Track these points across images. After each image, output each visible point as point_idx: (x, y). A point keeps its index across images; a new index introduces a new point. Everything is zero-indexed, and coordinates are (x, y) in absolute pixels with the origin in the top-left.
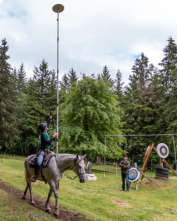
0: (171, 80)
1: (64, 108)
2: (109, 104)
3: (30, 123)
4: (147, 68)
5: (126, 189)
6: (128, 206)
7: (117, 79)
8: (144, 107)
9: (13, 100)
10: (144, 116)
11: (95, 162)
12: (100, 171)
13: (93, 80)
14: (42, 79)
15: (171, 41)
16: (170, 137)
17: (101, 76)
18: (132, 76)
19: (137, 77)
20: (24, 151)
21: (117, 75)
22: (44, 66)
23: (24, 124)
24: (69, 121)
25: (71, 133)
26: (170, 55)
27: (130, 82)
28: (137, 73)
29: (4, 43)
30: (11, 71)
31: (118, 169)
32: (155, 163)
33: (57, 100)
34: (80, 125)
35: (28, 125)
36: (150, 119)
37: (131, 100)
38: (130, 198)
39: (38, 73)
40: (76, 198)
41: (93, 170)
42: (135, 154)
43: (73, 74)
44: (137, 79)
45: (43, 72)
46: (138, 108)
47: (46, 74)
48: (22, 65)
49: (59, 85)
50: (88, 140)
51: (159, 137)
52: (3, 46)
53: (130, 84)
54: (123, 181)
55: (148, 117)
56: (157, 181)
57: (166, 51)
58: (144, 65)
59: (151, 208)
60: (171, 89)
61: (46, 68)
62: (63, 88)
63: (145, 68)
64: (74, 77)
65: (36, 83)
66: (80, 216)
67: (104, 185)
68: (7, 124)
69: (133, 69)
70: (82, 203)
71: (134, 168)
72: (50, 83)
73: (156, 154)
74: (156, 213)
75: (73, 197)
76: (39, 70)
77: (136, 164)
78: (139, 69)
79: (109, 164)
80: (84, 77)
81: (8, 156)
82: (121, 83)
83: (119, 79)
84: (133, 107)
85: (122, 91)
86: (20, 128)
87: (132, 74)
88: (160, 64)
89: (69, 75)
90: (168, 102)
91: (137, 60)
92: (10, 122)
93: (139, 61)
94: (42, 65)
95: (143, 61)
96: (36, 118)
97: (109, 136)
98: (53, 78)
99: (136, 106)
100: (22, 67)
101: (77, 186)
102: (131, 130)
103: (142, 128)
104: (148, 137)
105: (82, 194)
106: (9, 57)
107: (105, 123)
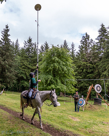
0: (102, 48)
1: (41, 64)
2: (67, 62)
3: (22, 73)
4: (89, 42)
5: (77, 111)
6: (78, 120)
7: (72, 48)
9: (12, 60)
10: (87, 69)
11: (59, 95)
12: (62, 100)
13: (58, 48)
14: (29, 48)
15: (103, 26)
16: (102, 81)
17: (63, 46)
18: (80, 46)
19: (83, 46)
20: (19, 89)
21: (72, 45)
22: (30, 40)
23: (18, 73)
24: (44, 71)
25: (45, 79)
26: (102, 34)
27: (79, 49)
28: (83, 44)
29: (7, 27)
30: (11, 43)
31: (72, 99)
32: (94, 95)
33: (37, 60)
34: (50, 74)
35: (21, 74)
36: (91, 70)
37: (80, 60)
38: (79, 116)
39: (26, 44)
40: (49, 116)
41: (58, 100)
42: (82, 91)
43: (47, 45)
44: (83, 48)
45: (29, 43)
46: (84, 64)
47: (31, 45)
48: (17, 40)
49: (39, 51)
50: (55, 83)
51: (96, 81)
52: (6, 29)
53: (79, 50)
54: (76, 106)
55: (90, 69)
56: (95, 106)
57: (100, 31)
58: (87, 40)
59: (92, 121)
60: (103, 54)
61: (31, 41)
62: (41, 53)
63: (88, 41)
64: (47, 46)
65: (25, 50)
66: (51, 126)
67: (64, 109)
68: (9, 73)
69: (81, 42)
70: (52, 119)
71: (82, 99)
72: (33, 50)
73: (94, 90)
74: (94, 124)
75: (46, 115)
76: (27, 42)
77: (83, 96)
78: (84, 42)
79: (67, 97)
80: (53, 47)
81: (9, 92)
82: (74, 50)
83: (73, 48)
84: (81, 64)
85: (74, 55)
86: (16, 76)
87: (80, 45)
88: (96, 39)
89: (44, 45)
90: (101, 61)
91: (83, 37)
92: (10, 73)
93: (84, 37)
94: (29, 39)
95: (86, 38)
96: (26, 70)
97: (67, 80)
98: (35, 47)
99: (83, 63)
100: (17, 41)
101: (49, 109)
102: (80, 77)
103: (86, 76)
104: (90, 81)
105: (52, 113)
106: (9, 35)
107: (65, 73)
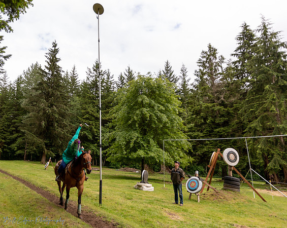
0: (248, 73)
6: (181, 219)
8: (214, 106)
9: (65, 105)
10: (216, 116)
13: (149, 79)
14: (96, 80)
15: (245, 27)
17: (162, 73)
19: (205, 71)
24: (124, 124)
25: (125, 138)
26: (245, 43)
28: (204, 66)
29: (55, 45)
36: (222, 120)
39: (91, 74)
41: (149, 179)
43: (130, 73)
45: (97, 72)
46: (207, 107)
48: (75, 67)
50: (145, 146)
52: (53, 49)
53: (197, 80)
54: (176, 192)
55: (220, 117)
56: (225, 193)
57: (239, 38)
58: (212, 57)
60: (248, 83)
61: (99, 68)
62: (120, 88)
64: (131, 76)
65: (89, 85)
69: (199, 63)
71: (195, 178)
80: (140, 77)
82: (187, 79)
83: (184, 75)
84: (201, 106)
87: (198, 69)
88: (232, 55)
89: (125, 74)
90: (244, 99)
91: (203, 52)
97: (170, 140)
99: (204, 105)
101: (128, 197)
102: (199, 133)
103: (213, 131)
104: (221, 142)
106: (60, 60)
107: (165, 126)
